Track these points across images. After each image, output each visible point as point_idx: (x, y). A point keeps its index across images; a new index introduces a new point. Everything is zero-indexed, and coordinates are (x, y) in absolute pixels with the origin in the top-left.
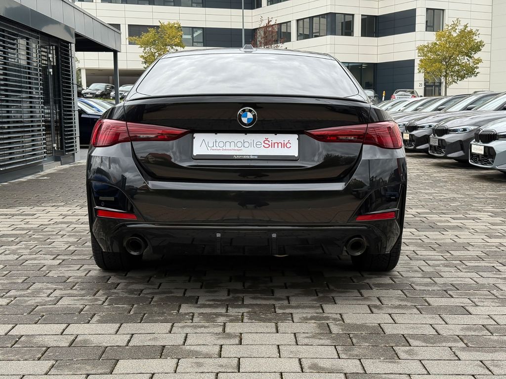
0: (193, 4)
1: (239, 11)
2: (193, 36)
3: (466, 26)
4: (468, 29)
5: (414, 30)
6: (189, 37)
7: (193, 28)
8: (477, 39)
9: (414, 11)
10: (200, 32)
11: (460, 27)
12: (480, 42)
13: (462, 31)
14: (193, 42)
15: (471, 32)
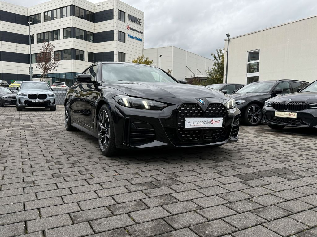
9: (113, 52)
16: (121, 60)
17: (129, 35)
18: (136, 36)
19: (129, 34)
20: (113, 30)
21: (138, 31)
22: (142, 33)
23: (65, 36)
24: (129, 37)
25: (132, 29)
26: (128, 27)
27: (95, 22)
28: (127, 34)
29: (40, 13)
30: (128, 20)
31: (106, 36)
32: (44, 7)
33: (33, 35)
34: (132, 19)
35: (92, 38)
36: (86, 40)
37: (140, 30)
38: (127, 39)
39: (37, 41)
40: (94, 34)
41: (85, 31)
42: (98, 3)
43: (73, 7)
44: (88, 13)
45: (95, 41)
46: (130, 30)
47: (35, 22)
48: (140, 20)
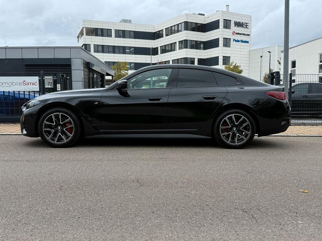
0: (131, 53)
1: (150, 56)
2: (130, 66)
3: (236, 64)
4: (237, 65)
5: (218, 65)
6: (129, 66)
7: (131, 63)
8: (240, 69)
9: (218, 57)
10: (133, 64)
11: (234, 64)
12: (241, 70)
13: (234, 66)
14: (131, 68)
15: (238, 66)
16: (226, 63)
17: (234, 40)
18: (242, 39)
19: (234, 38)
20: (219, 38)
21: (244, 34)
22: (249, 35)
23: (180, 47)
24: (235, 41)
25: (237, 34)
26: (234, 33)
27: (205, 32)
28: (233, 39)
29: (163, 30)
30: (234, 26)
31: (213, 44)
32: (165, 25)
33: (158, 47)
34: (238, 24)
35: (202, 46)
36: (197, 48)
37: (246, 33)
38: (232, 43)
39: (161, 52)
40: (204, 43)
41: (196, 41)
42: (207, 16)
43: (186, 23)
44: (198, 25)
45: (205, 48)
46: (235, 35)
47: (159, 37)
48: (246, 24)
